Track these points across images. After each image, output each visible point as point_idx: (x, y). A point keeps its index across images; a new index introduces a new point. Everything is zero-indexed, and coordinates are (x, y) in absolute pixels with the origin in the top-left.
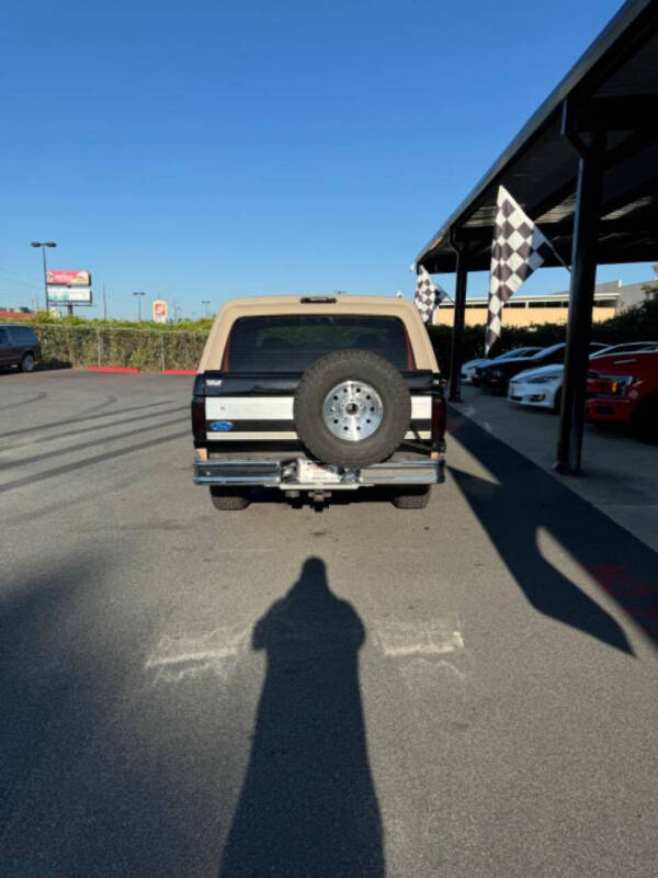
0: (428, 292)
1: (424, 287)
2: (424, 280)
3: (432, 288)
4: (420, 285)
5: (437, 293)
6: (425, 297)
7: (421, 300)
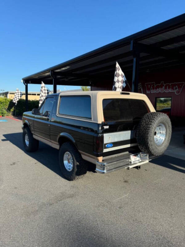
0: (45, 90)
1: (43, 88)
2: (43, 86)
3: (46, 89)
4: (42, 87)
5: (48, 90)
6: (44, 92)
7: (42, 92)
